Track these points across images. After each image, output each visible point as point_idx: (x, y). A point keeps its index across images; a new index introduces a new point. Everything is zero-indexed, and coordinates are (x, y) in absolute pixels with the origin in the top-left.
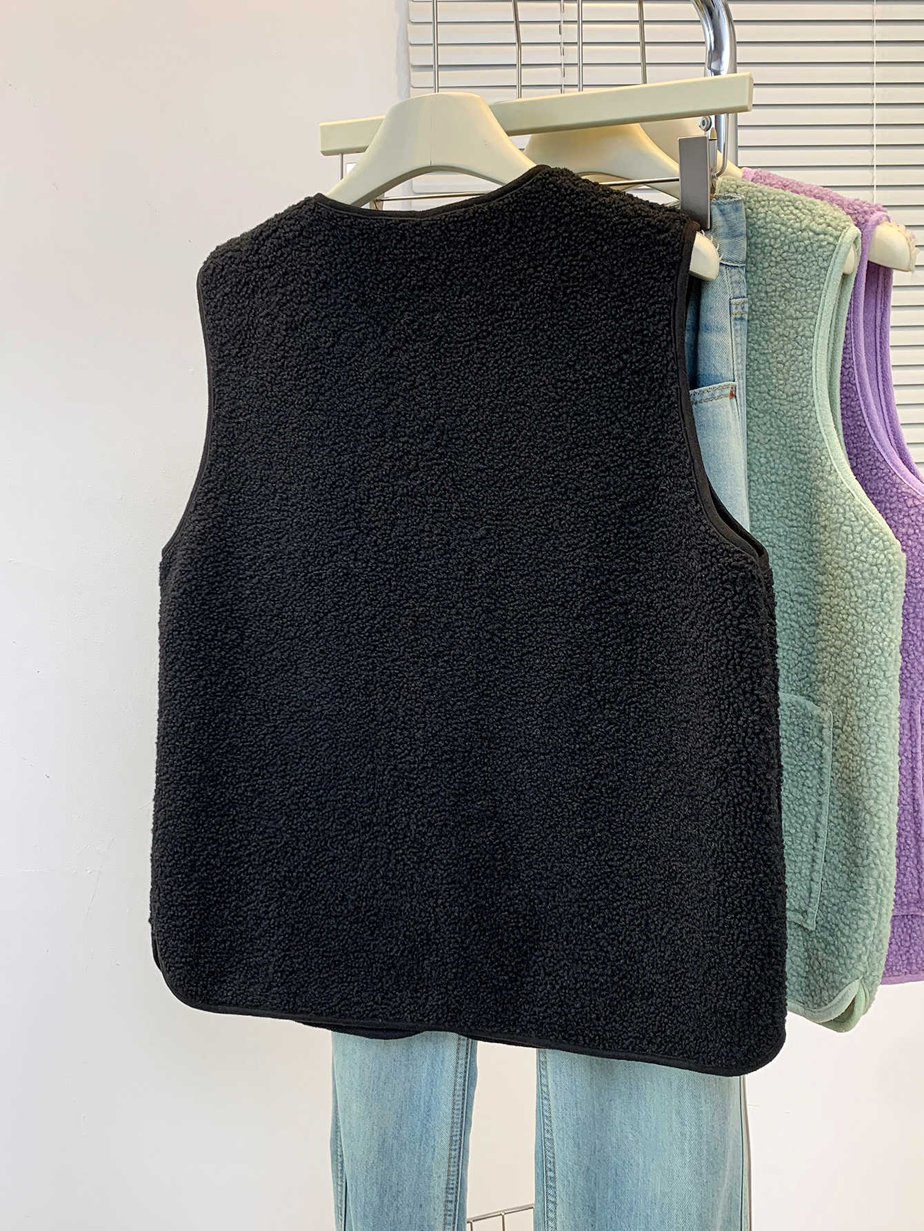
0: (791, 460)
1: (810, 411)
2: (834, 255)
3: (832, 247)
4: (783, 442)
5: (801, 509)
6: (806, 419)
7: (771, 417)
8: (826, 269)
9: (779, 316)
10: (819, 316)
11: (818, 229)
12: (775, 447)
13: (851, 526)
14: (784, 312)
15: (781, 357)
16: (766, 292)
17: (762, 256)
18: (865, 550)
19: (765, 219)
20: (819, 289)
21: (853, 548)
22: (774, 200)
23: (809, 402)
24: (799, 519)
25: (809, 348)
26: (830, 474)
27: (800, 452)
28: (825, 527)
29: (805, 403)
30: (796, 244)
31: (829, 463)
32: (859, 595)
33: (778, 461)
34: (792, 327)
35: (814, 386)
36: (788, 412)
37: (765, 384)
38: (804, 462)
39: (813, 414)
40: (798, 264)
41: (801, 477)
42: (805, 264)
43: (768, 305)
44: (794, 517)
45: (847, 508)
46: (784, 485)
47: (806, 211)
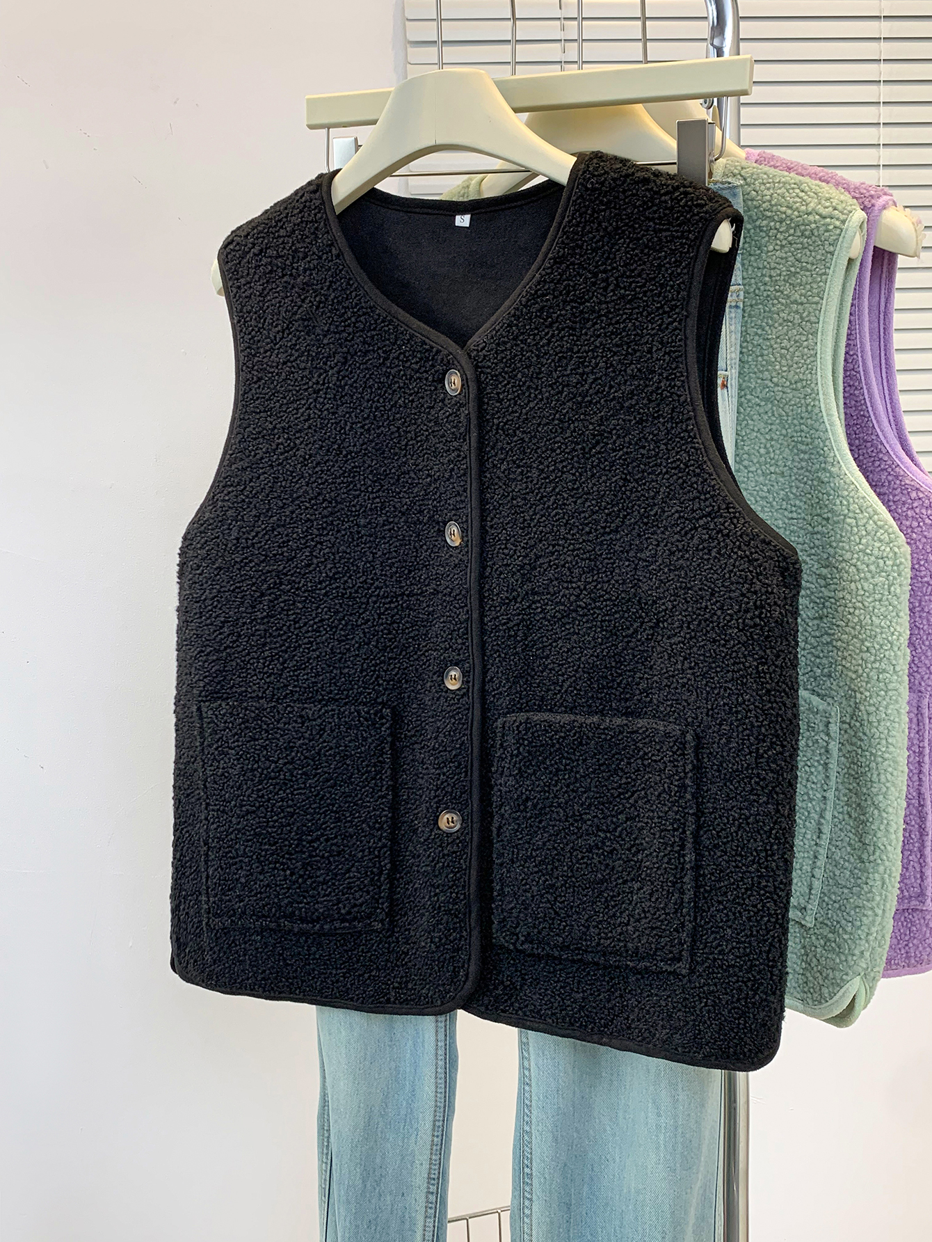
0: (791, 450)
1: (814, 400)
2: (841, 239)
3: (838, 231)
4: (784, 432)
5: (801, 501)
6: (809, 408)
7: (773, 406)
8: (832, 254)
9: (784, 301)
10: (824, 302)
11: (824, 212)
12: (776, 437)
13: (855, 518)
14: (788, 297)
15: (785, 343)
16: (771, 277)
17: (767, 239)
18: (871, 542)
19: (770, 201)
20: (825, 274)
21: (858, 540)
22: (779, 182)
23: (813, 390)
24: (799, 511)
25: (815, 333)
26: (833, 465)
27: (802, 443)
28: (828, 519)
29: (809, 391)
30: (803, 228)
31: (832, 454)
32: (866, 588)
33: (778, 452)
34: (797, 312)
35: (819, 374)
36: (790, 400)
37: (767, 370)
38: (805, 453)
39: (817, 403)
40: (804, 248)
41: (802, 468)
42: (811, 248)
43: (772, 289)
44: (794, 509)
45: (851, 500)
46: (783, 477)
47: (812, 194)
